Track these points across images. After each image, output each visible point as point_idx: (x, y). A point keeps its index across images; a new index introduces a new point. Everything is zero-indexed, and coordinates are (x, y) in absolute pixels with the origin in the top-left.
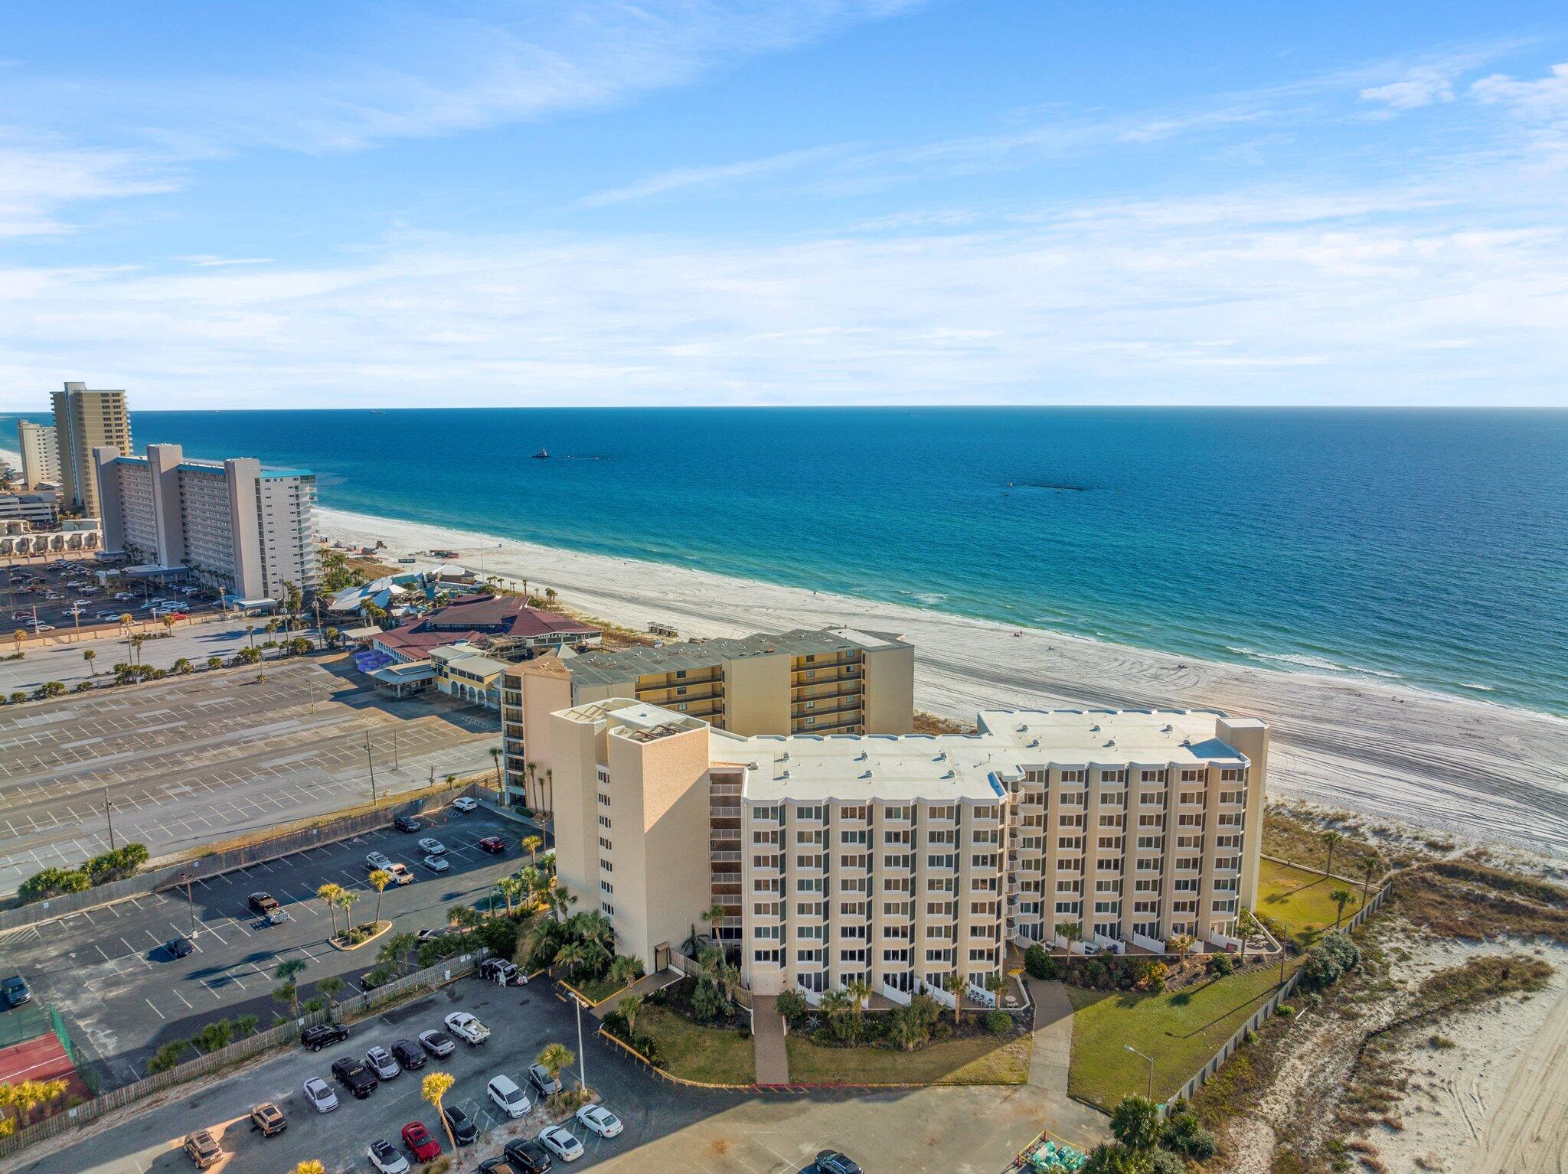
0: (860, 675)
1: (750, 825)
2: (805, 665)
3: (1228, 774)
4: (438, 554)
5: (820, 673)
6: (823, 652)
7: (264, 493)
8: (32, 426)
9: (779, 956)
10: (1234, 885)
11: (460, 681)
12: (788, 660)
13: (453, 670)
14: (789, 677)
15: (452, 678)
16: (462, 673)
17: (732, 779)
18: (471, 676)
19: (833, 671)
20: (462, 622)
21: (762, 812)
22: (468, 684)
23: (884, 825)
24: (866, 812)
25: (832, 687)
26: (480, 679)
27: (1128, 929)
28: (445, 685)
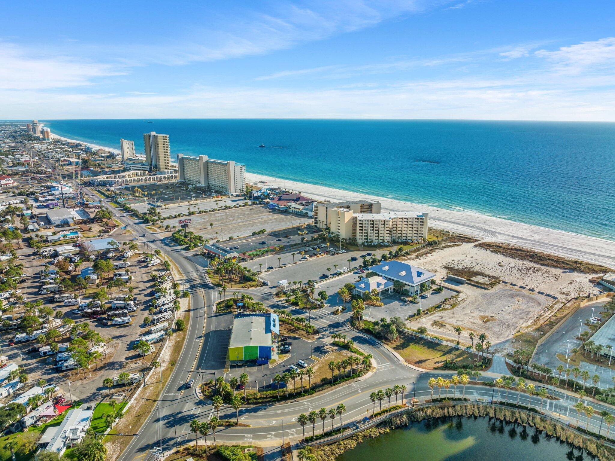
0: (372, 208)
1: (358, 222)
2: (363, 206)
3: (421, 219)
4: (261, 182)
5: (365, 207)
6: (365, 204)
7: (235, 169)
8: (125, 141)
9: (362, 239)
10: (422, 234)
11: (294, 209)
12: (360, 205)
13: (292, 207)
14: (360, 208)
15: (292, 209)
16: (295, 208)
17: (356, 218)
18: (297, 208)
19: (367, 207)
20: (288, 198)
21: (360, 221)
22: (296, 210)
23: (375, 223)
24: (373, 221)
25: (367, 210)
26: (299, 209)
27: (408, 239)
28: (290, 210)
